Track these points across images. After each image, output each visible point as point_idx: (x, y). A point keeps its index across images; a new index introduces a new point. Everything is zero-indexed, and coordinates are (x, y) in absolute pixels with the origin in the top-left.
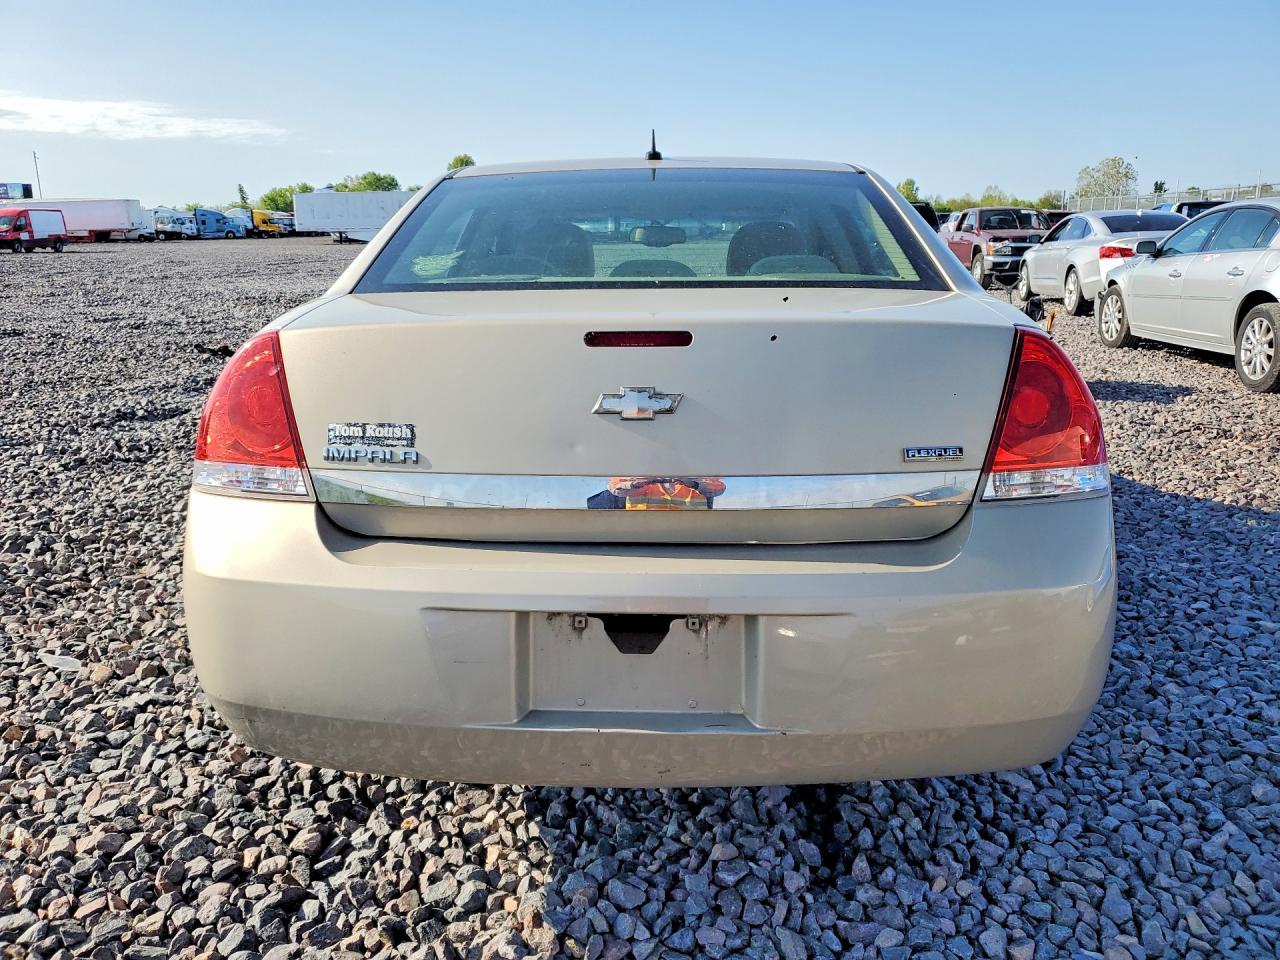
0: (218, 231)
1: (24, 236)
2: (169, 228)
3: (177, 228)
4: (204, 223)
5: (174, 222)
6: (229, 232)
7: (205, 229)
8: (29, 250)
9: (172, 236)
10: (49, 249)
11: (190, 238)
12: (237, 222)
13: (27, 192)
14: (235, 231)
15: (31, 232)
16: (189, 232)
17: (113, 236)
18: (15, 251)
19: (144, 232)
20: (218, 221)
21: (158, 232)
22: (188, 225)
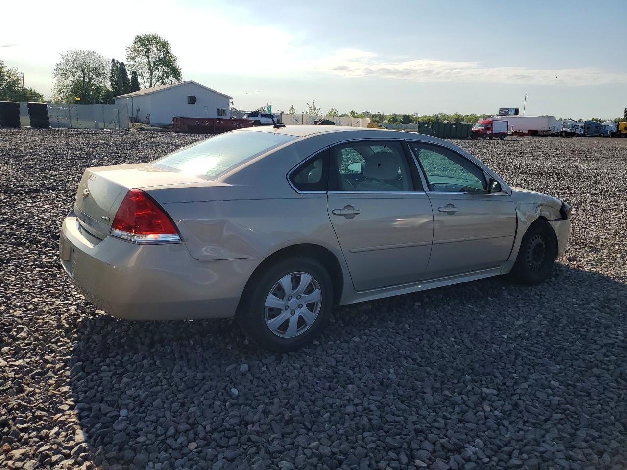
0: (595, 133)
1: (489, 132)
2: (569, 130)
3: (573, 131)
4: (588, 128)
5: (573, 127)
6: (601, 133)
7: (588, 131)
8: (491, 138)
9: (568, 134)
10: (499, 138)
11: (579, 135)
12: (607, 129)
13: (517, 111)
14: (604, 133)
15: (492, 131)
16: (579, 133)
17: (539, 133)
18: (484, 138)
19: (554, 132)
20: (596, 127)
21: (562, 132)
22: (580, 129)
